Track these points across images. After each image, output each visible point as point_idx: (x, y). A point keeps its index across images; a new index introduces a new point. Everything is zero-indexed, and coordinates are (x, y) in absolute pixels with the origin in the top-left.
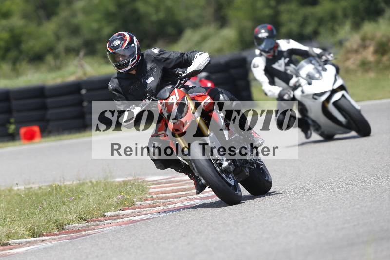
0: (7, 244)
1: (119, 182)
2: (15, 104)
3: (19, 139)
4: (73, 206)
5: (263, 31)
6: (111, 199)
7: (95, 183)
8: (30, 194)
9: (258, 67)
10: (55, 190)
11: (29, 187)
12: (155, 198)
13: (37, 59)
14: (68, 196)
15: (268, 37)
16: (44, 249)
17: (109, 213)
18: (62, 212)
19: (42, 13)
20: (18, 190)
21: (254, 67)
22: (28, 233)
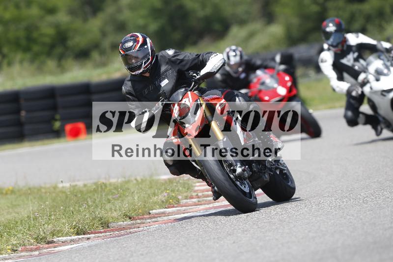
0: (52, 242)
1: (165, 180)
2: (60, 100)
3: (64, 136)
4: (118, 204)
5: (331, 25)
6: (156, 197)
7: (140, 181)
8: (75, 191)
9: (326, 61)
10: (100, 188)
11: (74, 184)
12: (201, 196)
13: (83, 55)
14: (113, 194)
15: (336, 31)
16: (89, 247)
17: (154, 211)
18: (107, 210)
19: (88, 9)
20: (63, 187)
21: (322, 61)
22: (72, 230)
